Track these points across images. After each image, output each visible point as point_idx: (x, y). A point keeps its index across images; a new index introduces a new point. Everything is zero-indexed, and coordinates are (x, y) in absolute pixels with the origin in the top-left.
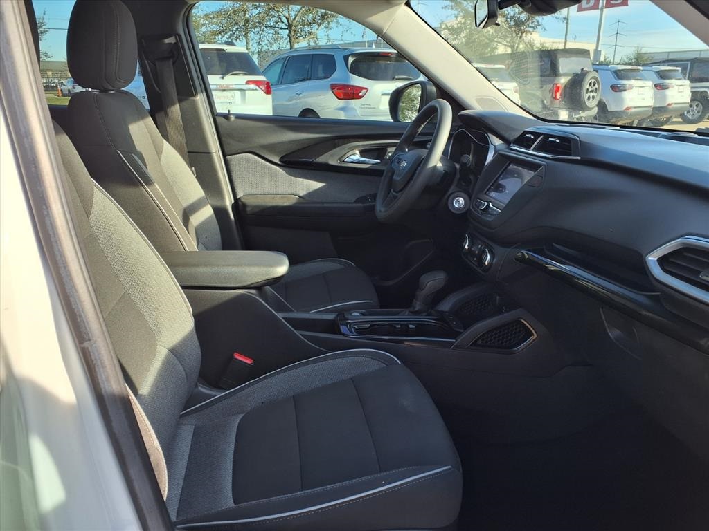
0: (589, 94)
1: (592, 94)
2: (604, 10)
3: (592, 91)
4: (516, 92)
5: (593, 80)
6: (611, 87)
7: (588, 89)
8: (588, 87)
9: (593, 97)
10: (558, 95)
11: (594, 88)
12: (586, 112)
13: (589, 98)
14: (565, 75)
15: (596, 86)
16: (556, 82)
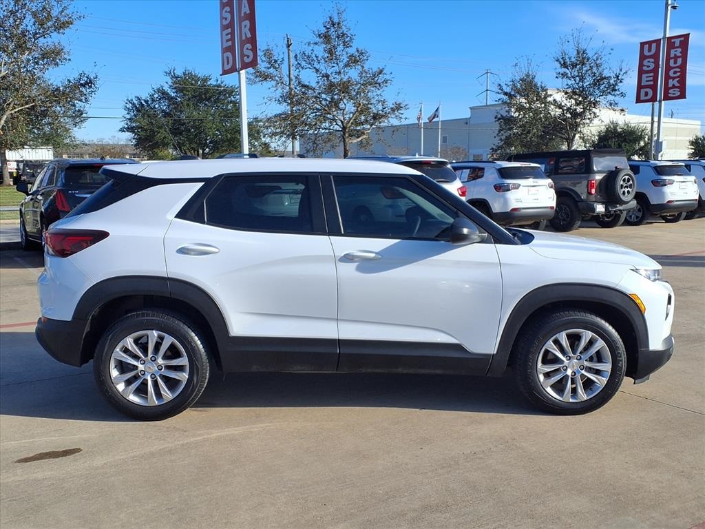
0: (623, 189)
1: (626, 190)
2: (663, 102)
3: (626, 187)
4: (551, 187)
5: (627, 177)
6: (652, 182)
7: (622, 185)
8: (622, 183)
9: (628, 192)
10: (593, 191)
11: (629, 183)
12: (624, 206)
13: (624, 193)
14: (599, 172)
15: (631, 182)
16: (591, 179)
